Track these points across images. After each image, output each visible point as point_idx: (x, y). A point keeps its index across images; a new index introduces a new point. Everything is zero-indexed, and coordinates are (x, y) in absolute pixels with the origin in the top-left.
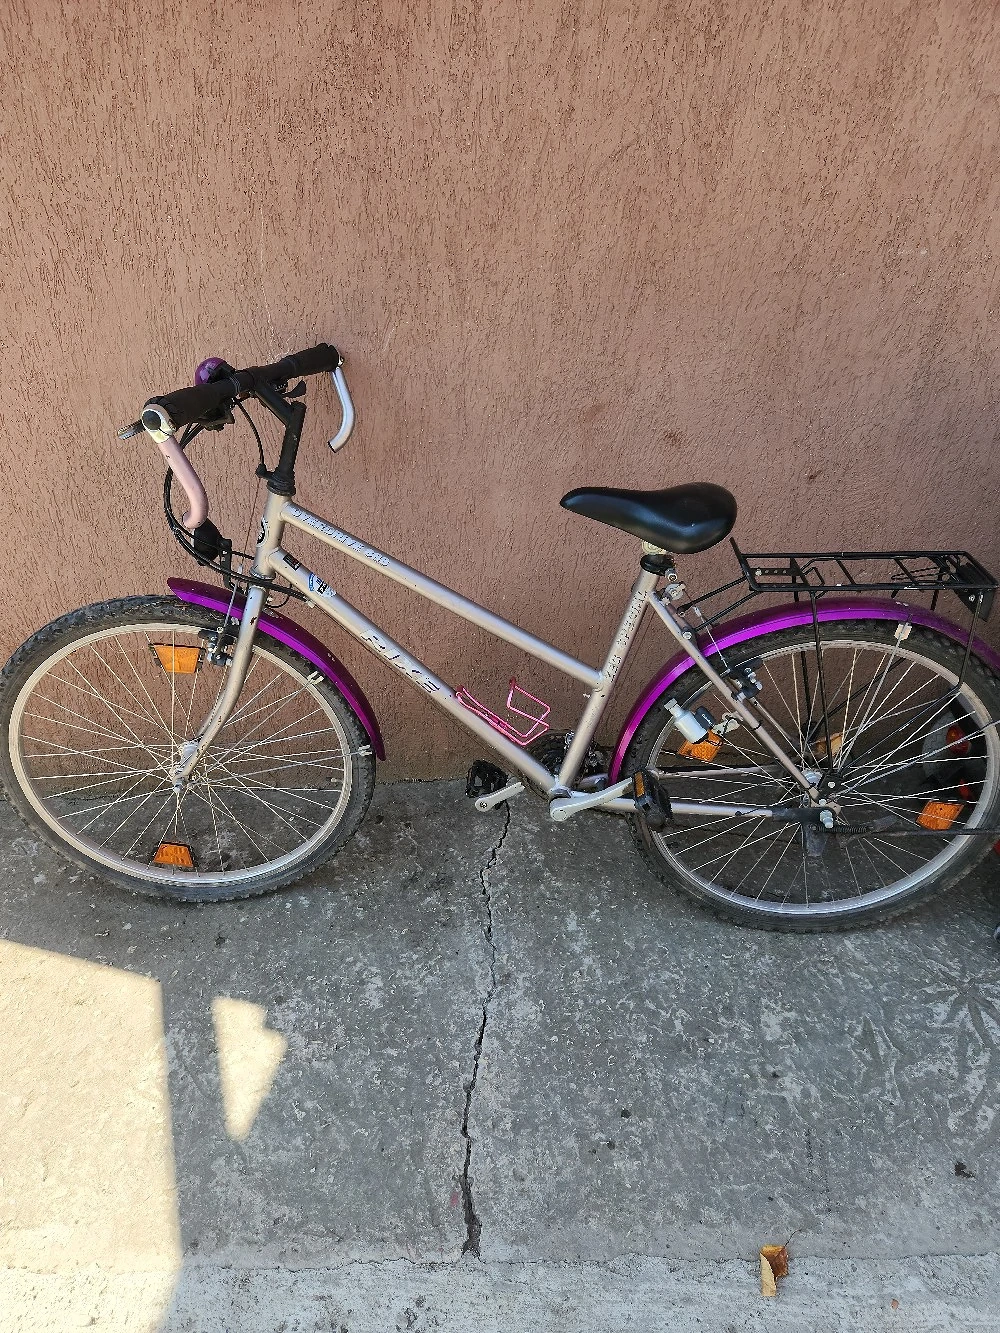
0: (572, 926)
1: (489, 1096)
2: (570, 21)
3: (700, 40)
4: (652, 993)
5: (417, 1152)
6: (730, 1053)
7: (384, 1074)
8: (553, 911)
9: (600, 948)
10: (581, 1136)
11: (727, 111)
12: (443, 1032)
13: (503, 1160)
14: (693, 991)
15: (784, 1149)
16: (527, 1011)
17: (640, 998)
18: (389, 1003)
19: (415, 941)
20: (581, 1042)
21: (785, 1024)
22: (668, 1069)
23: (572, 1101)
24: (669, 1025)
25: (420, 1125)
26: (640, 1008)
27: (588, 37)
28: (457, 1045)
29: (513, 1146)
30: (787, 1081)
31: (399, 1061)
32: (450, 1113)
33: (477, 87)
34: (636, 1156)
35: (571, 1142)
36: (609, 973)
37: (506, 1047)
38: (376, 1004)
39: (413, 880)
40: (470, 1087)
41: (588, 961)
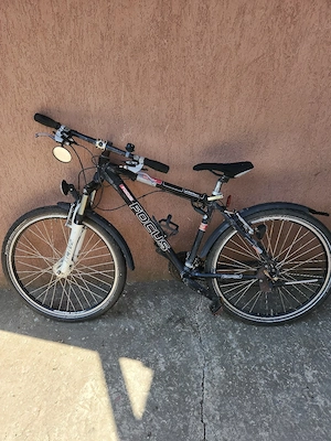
0: (231, 337)
1: (210, 406)
2: (242, 11)
3: (289, 19)
4: (264, 364)
5: (186, 429)
6: (296, 387)
7: (170, 398)
8: (223, 331)
9: (243, 346)
10: (246, 422)
11: (297, 45)
12: (189, 380)
13: (218, 433)
14: (279, 362)
15: (321, 426)
16: (219, 371)
17: (260, 365)
18: (167, 369)
19: (174, 343)
20: (240, 384)
21: (314, 375)
22: (274, 395)
23: (240, 408)
24: (272, 376)
25: (185, 418)
26: (260, 370)
27: (248, 18)
28: (195, 386)
29: (221, 427)
30: (318, 398)
31: (175, 392)
32: (196, 413)
33: (205, 36)
34: (267, 430)
35: (242, 425)
36: (247, 356)
37: (213, 386)
38: (163, 369)
39: (170, 319)
40: (202, 402)
41: (238, 351)
